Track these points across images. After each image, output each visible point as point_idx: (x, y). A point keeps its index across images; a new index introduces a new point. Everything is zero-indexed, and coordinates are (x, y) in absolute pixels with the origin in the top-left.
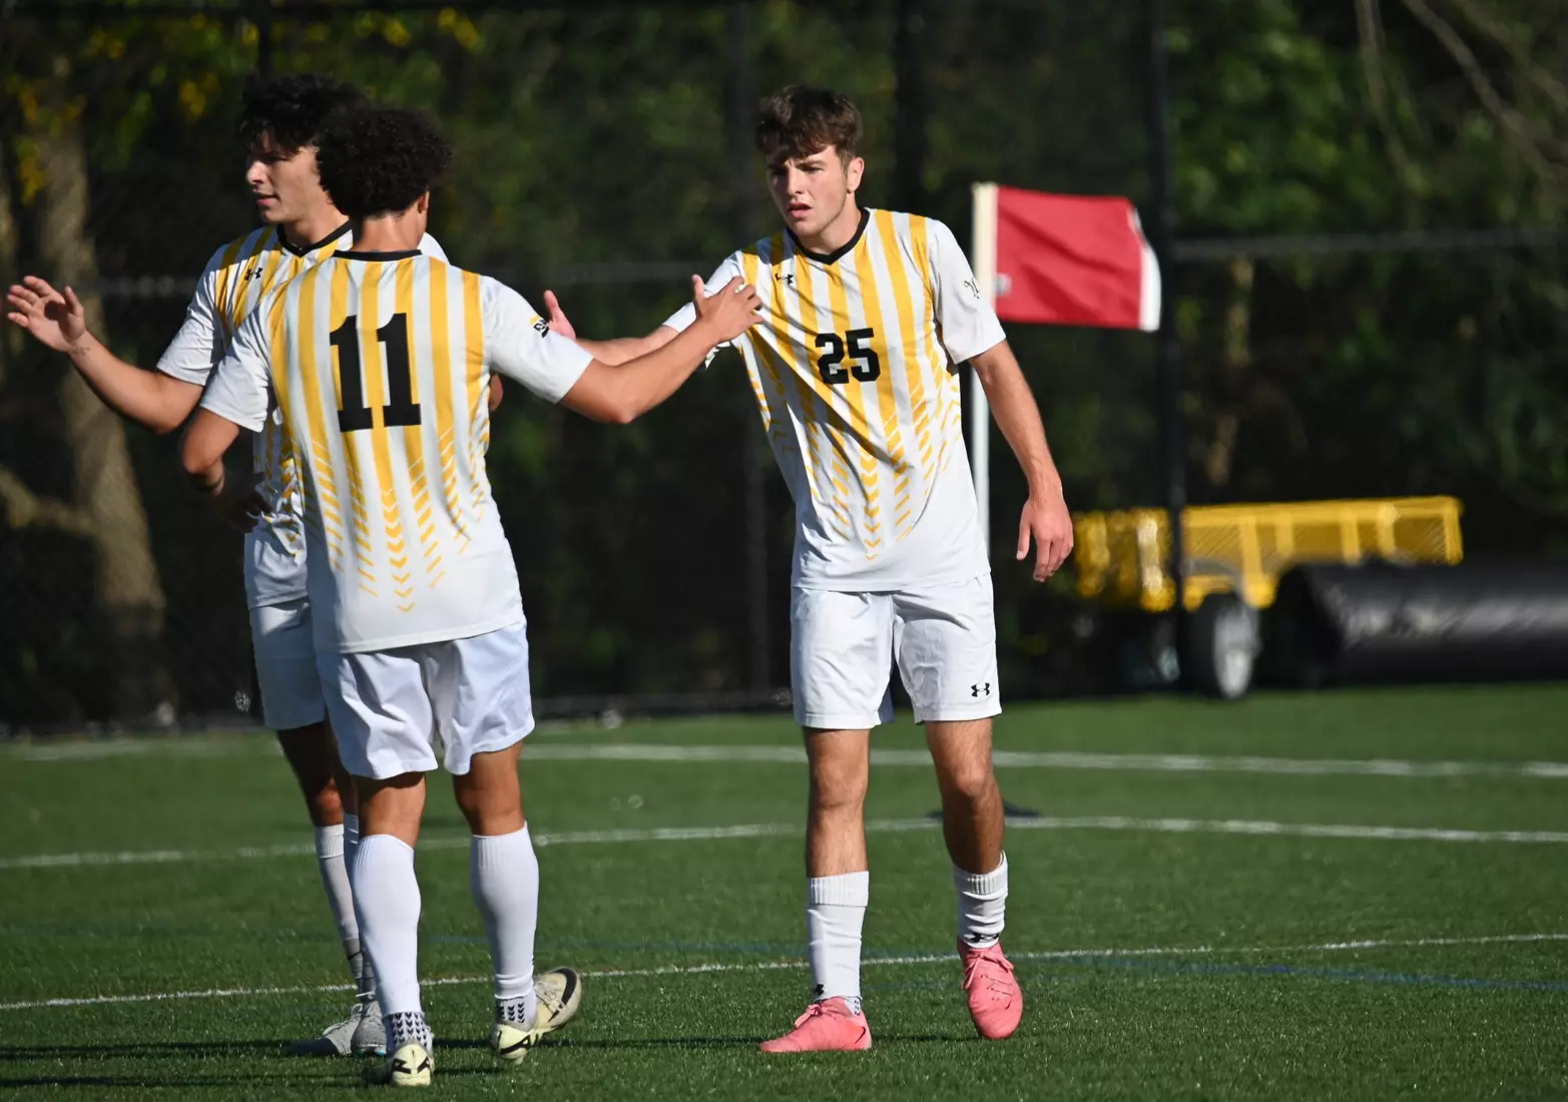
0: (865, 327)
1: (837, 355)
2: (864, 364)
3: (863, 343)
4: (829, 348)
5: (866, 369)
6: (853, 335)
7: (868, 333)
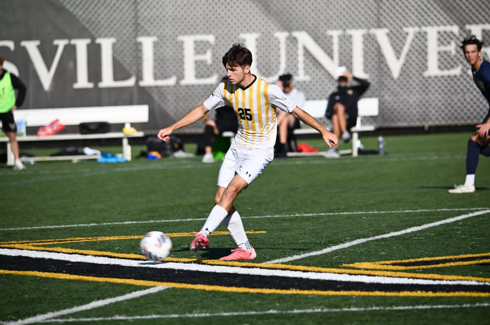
0: (249, 108)
1: (243, 113)
2: (248, 116)
3: (248, 112)
4: (241, 112)
5: (249, 118)
6: (246, 110)
7: (249, 110)
